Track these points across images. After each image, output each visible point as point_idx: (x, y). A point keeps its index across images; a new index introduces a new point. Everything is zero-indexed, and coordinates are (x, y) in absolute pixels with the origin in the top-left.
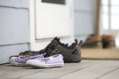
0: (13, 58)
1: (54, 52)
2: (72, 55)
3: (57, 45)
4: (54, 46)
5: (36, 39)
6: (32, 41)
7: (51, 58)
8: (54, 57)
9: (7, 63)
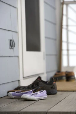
0: (11, 93)
1: (39, 88)
2: (51, 89)
3: (40, 82)
4: (38, 83)
5: (23, 77)
6: (21, 78)
7: (38, 93)
8: (40, 92)
9: (6, 96)
